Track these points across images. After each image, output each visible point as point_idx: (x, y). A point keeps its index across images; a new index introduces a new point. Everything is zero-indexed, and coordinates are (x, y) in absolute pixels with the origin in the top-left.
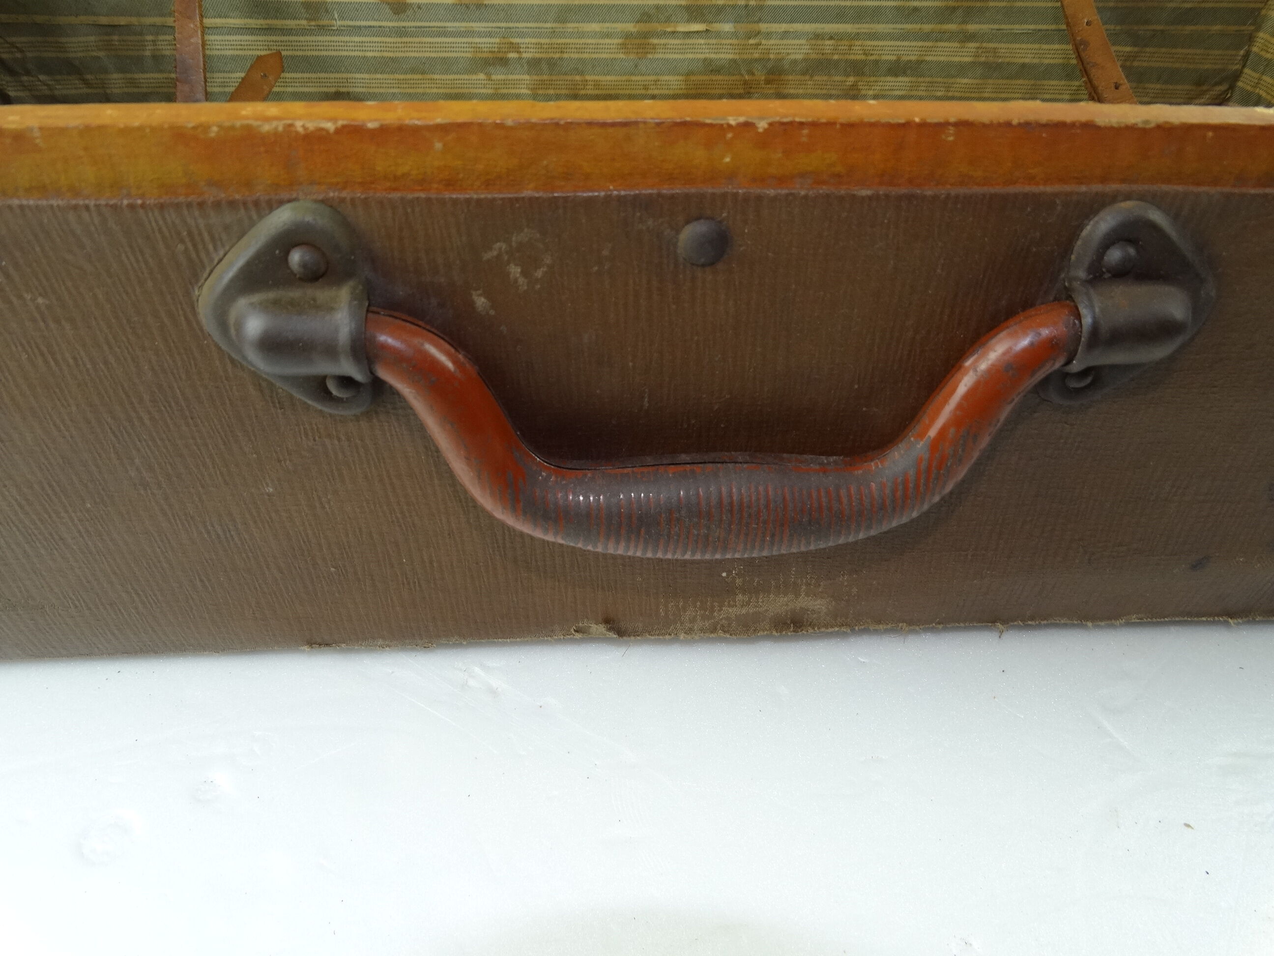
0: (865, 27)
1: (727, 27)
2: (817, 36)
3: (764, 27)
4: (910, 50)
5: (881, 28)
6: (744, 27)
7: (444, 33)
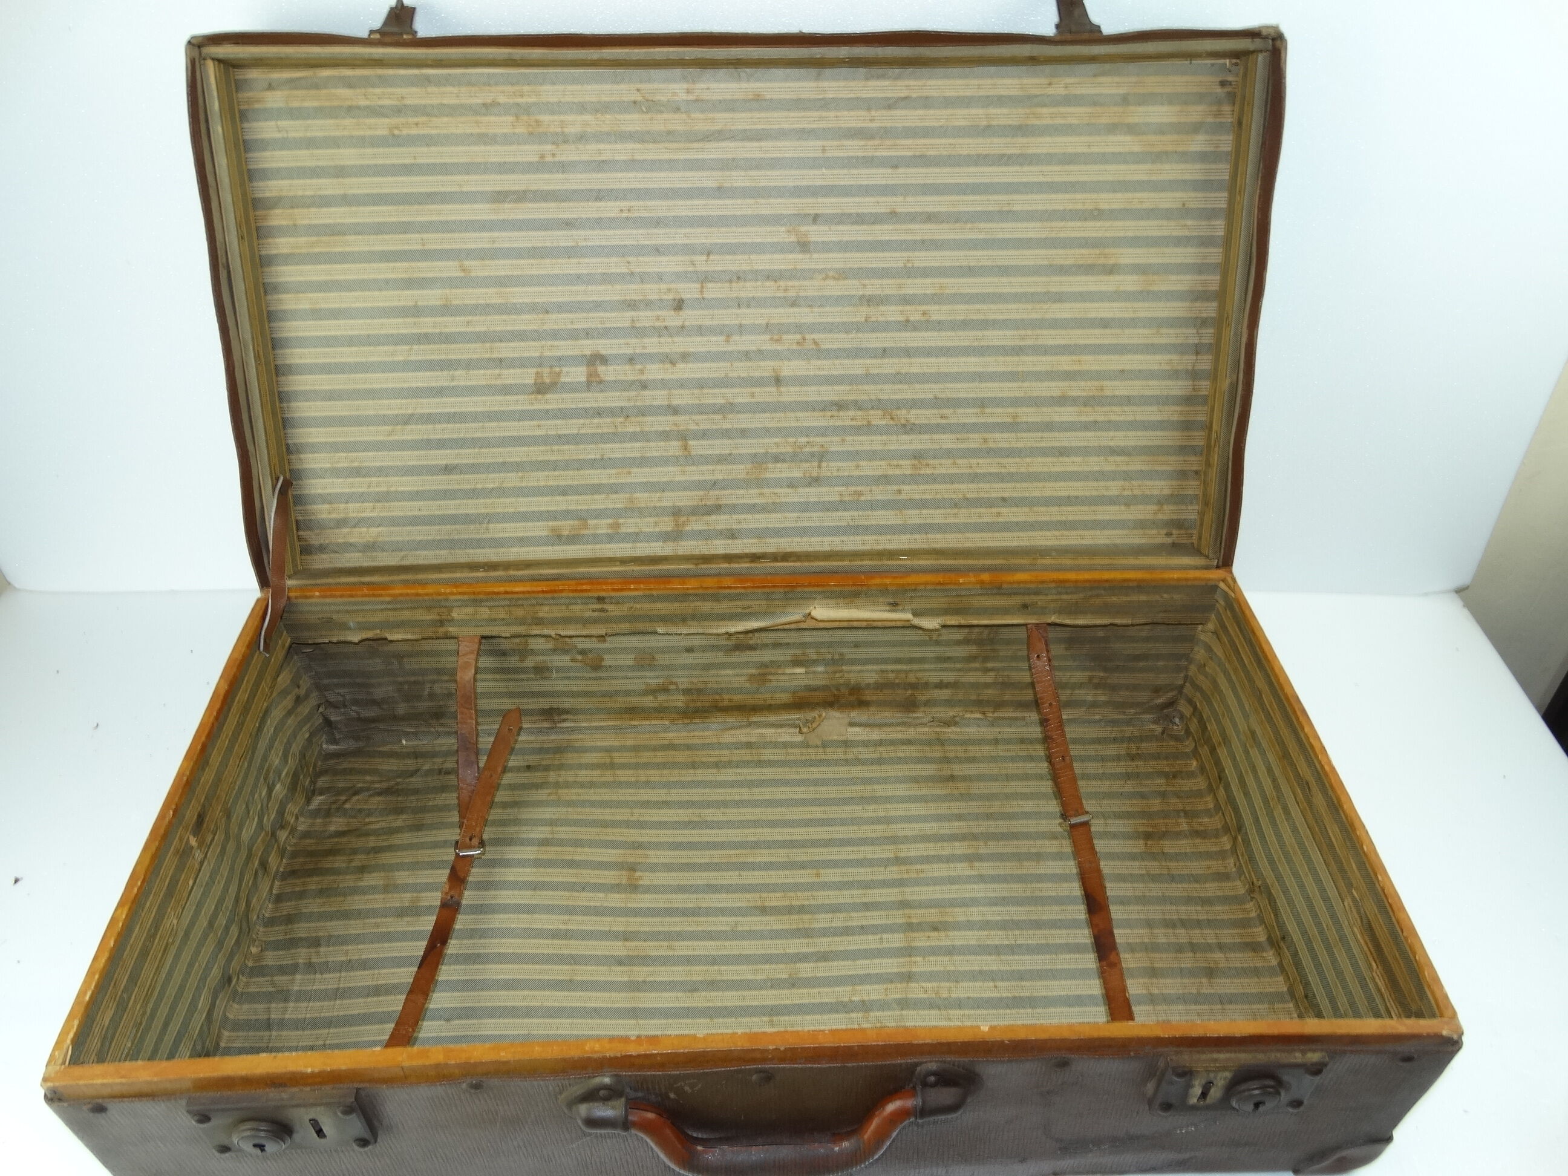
0: (915, 667)
1: (820, 669)
2: (882, 671)
3: (845, 668)
4: (949, 677)
5: (926, 666)
6: (830, 669)
7: (627, 678)
